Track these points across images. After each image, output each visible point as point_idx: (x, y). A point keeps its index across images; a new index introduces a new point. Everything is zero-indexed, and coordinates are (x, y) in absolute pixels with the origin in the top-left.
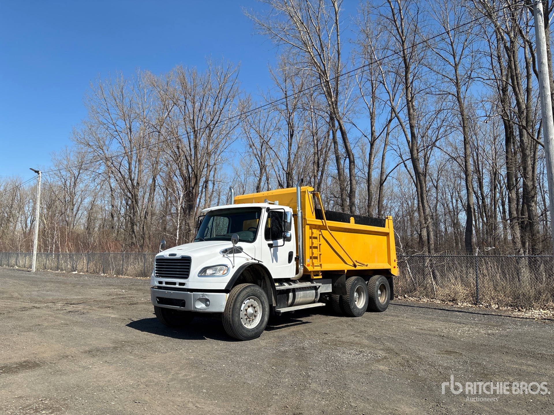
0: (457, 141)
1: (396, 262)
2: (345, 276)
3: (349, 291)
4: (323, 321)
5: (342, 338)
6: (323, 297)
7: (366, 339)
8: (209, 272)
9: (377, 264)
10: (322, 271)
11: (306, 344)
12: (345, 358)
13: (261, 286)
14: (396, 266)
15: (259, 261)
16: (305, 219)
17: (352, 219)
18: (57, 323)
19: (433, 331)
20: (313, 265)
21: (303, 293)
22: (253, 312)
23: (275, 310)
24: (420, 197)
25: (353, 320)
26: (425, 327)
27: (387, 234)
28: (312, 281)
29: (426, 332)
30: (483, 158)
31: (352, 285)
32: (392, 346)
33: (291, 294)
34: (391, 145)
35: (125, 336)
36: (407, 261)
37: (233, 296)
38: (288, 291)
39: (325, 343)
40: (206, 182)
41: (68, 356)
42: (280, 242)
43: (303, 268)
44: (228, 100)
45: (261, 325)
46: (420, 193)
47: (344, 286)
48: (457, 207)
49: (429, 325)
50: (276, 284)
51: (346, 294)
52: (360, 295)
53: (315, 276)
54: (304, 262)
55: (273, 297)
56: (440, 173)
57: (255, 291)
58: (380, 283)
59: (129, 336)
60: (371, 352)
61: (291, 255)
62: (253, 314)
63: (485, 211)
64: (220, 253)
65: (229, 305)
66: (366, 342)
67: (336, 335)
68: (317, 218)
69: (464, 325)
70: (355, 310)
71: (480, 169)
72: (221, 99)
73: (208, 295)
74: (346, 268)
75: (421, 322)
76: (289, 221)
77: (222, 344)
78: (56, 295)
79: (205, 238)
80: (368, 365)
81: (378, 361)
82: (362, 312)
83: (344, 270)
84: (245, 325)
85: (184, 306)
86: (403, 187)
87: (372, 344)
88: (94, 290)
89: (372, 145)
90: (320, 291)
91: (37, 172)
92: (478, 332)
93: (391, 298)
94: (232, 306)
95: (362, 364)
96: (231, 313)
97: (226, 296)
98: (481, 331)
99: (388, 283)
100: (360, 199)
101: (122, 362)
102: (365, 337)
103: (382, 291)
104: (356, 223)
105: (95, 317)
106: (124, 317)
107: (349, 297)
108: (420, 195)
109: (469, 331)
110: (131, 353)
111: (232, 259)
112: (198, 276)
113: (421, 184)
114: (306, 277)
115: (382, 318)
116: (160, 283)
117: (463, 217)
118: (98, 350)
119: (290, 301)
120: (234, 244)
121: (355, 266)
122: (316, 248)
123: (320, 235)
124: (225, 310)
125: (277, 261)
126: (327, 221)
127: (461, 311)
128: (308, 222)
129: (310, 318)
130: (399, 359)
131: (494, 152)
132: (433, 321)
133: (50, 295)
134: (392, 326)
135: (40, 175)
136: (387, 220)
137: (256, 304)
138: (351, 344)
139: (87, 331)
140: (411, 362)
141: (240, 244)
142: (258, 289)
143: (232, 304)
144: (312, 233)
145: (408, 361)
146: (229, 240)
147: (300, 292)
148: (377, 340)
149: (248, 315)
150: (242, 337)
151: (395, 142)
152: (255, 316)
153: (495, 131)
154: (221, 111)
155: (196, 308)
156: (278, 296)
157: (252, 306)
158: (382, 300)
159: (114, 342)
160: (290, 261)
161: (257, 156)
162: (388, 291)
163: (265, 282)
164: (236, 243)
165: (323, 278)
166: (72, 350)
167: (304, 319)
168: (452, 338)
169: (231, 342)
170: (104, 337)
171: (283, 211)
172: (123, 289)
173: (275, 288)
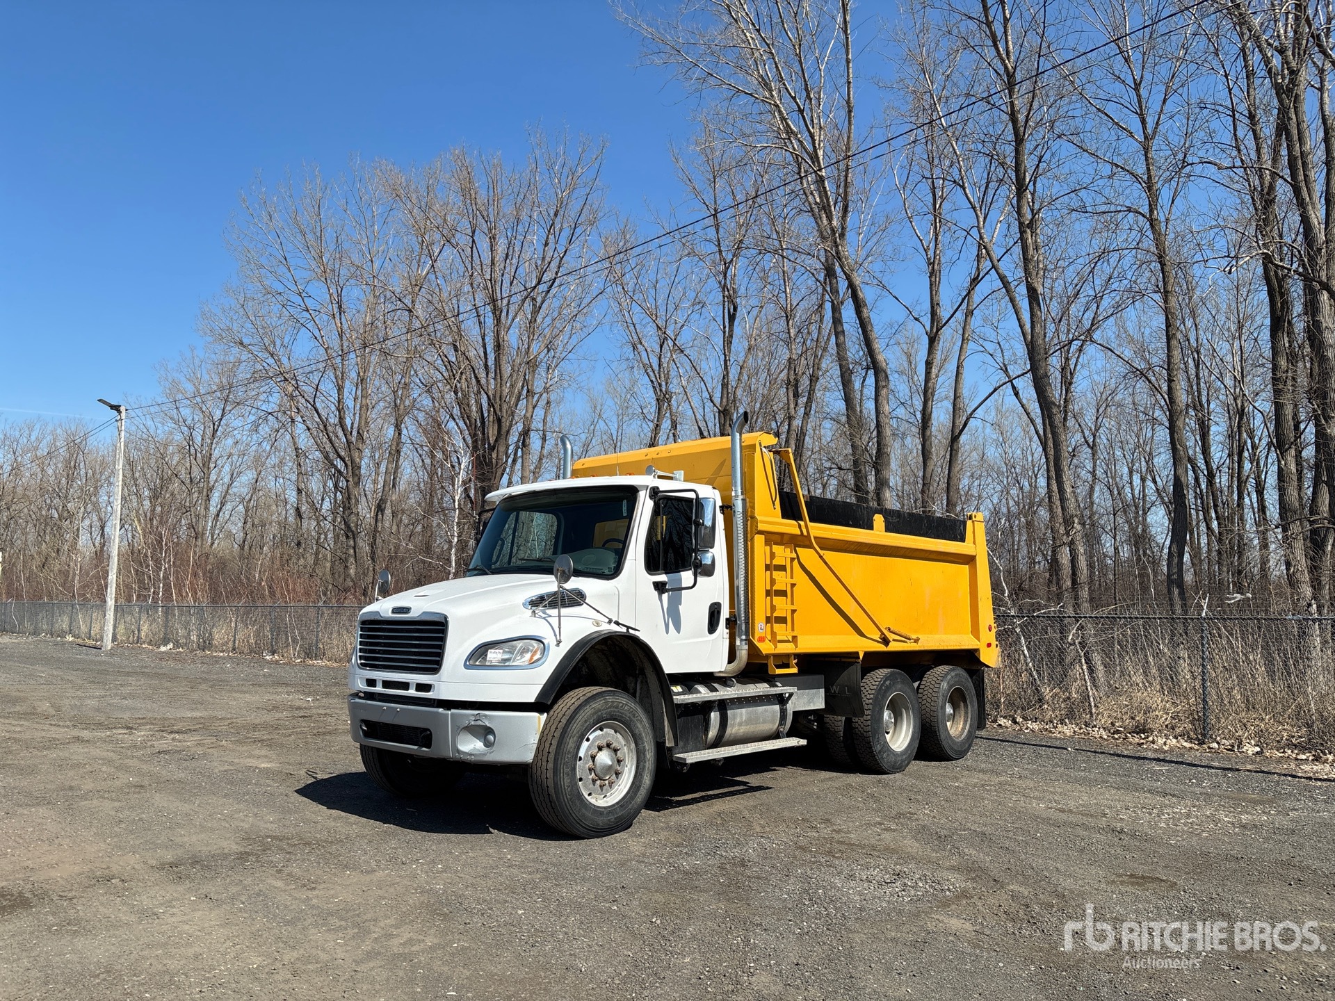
0: (1147, 331)
1: (994, 630)
2: (859, 666)
3: (870, 707)
4: (801, 784)
5: (850, 832)
6: (800, 723)
7: (913, 837)
8: (494, 656)
9: (944, 637)
10: (797, 656)
11: (751, 851)
12: (854, 891)
13: (634, 695)
14: (994, 643)
15: (628, 628)
16: (753, 517)
17: (879, 520)
18: (118, 783)
19: (1092, 816)
20: (774, 640)
21: (747, 712)
22: (610, 763)
23: (672, 756)
24: (1052, 469)
25: (880, 781)
26: (1072, 804)
27: (969, 560)
28: (771, 680)
29: (1073, 818)
30: (1211, 373)
31: (879, 690)
32: (985, 859)
33: (714, 716)
34: (981, 341)
35: (279, 820)
36: (1021, 628)
37: (558, 719)
38: (707, 707)
39: (801, 848)
40: (525, 433)
41: (113, 877)
42: (687, 577)
43: (746, 647)
44: (578, 231)
45: (632, 798)
46: (1052, 458)
47: (857, 693)
48: (1144, 496)
49: (1081, 798)
50: (677, 689)
51: (862, 714)
52: (897, 716)
53: (778, 667)
54: (749, 631)
55: (666, 723)
56: (1101, 411)
57: (617, 707)
58: (951, 687)
59: (288, 823)
60: (925, 876)
61: (714, 611)
62: (610, 767)
63: (1216, 506)
64: (524, 605)
65: (547, 745)
66: (911, 845)
67: (832, 824)
68: (785, 515)
69: (1174, 800)
70: (885, 755)
71: (1204, 400)
72: (561, 229)
73: (490, 716)
74: (861, 646)
75: (1059, 790)
76: (708, 523)
77: (528, 846)
78: (141, 708)
79: (493, 567)
80: (917, 915)
81: (945, 904)
82: (903, 761)
83: (857, 653)
84: (589, 798)
85: (429, 746)
86: (1011, 447)
87: (928, 852)
88: (238, 695)
89: (933, 340)
90: (791, 707)
91: (116, 408)
92: (1213, 819)
93: (980, 724)
94: (554, 747)
95: (900, 912)
96: (551, 765)
97: (538, 719)
98: (1222, 817)
99: (970, 685)
100: (902, 477)
101: (250, 898)
102: (911, 830)
103: (955, 707)
104: (888, 529)
105: (218, 768)
106: (290, 769)
107: (869, 723)
108: (1052, 464)
109: (1188, 815)
110: (279, 871)
111: (554, 621)
112: (466, 666)
113: (1055, 434)
114: (756, 669)
115: (956, 779)
116: (371, 683)
117: (1159, 521)
118: (195, 861)
119: (713, 733)
120: (559, 582)
121: (886, 641)
122: (783, 593)
123: (792, 560)
124: (536, 756)
125: (678, 630)
126: (811, 525)
127: (1164, 760)
128: (761, 527)
129: (768, 775)
130: (1003, 898)
131: (1237, 358)
132: (1090, 786)
133: (128, 708)
134: (983, 799)
135: (123, 414)
136: (969, 523)
137: (619, 742)
138: (872, 850)
139: (186, 807)
140: (1037, 909)
141: (575, 583)
142: (624, 702)
143: (555, 742)
144: (773, 556)
145: (1027, 906)
146: (548, 571)
147: (738, 711)
148: (942, 839)
149: (598, 770)
150: (582, 830)
151: (989, 333)
152: (617, 774)
153: (1242, 307)
154: (562, 258)
155: (459, 751)
156: (679, 721)
157: (608, 746)
158: (956, 728)
159: (247, 839)
160: (712, 627)
161: (649, 370)
162: (973, 707)
163: (645, 682)
164: (567, 580)
165: (801, 672)
166: (129, 862)
167: (753, 780)
168: (1146, 838)
169: (552, 843)
170: (224, 824)
171: (692, 495)
172: (308, 695)
173: (672, 699)
